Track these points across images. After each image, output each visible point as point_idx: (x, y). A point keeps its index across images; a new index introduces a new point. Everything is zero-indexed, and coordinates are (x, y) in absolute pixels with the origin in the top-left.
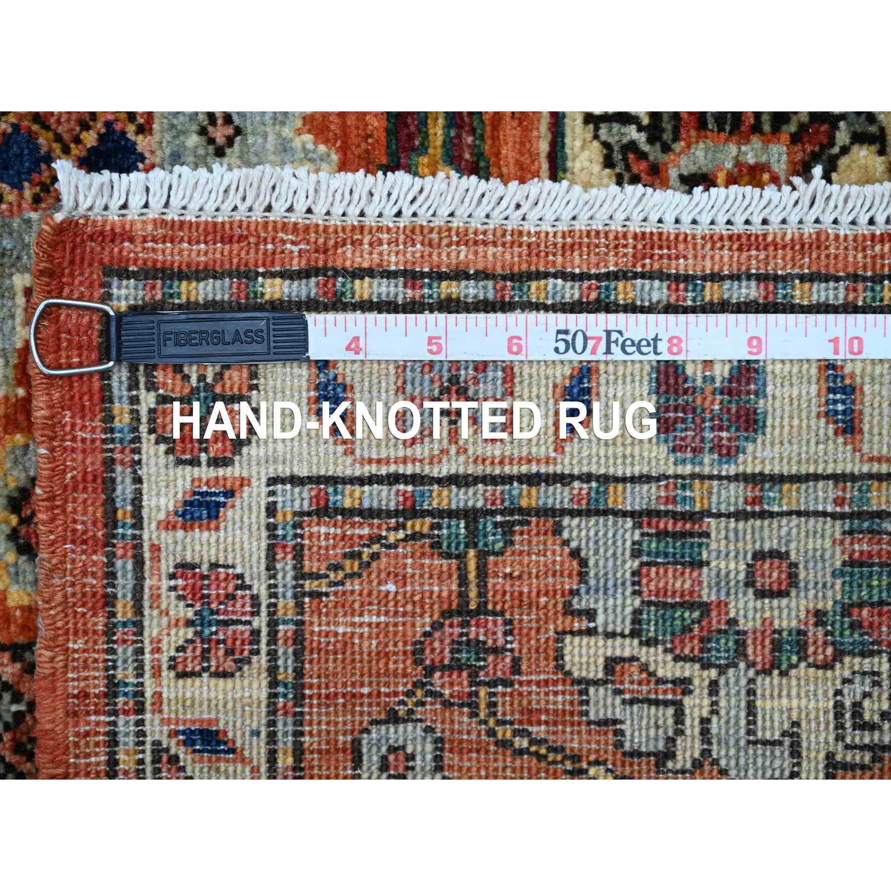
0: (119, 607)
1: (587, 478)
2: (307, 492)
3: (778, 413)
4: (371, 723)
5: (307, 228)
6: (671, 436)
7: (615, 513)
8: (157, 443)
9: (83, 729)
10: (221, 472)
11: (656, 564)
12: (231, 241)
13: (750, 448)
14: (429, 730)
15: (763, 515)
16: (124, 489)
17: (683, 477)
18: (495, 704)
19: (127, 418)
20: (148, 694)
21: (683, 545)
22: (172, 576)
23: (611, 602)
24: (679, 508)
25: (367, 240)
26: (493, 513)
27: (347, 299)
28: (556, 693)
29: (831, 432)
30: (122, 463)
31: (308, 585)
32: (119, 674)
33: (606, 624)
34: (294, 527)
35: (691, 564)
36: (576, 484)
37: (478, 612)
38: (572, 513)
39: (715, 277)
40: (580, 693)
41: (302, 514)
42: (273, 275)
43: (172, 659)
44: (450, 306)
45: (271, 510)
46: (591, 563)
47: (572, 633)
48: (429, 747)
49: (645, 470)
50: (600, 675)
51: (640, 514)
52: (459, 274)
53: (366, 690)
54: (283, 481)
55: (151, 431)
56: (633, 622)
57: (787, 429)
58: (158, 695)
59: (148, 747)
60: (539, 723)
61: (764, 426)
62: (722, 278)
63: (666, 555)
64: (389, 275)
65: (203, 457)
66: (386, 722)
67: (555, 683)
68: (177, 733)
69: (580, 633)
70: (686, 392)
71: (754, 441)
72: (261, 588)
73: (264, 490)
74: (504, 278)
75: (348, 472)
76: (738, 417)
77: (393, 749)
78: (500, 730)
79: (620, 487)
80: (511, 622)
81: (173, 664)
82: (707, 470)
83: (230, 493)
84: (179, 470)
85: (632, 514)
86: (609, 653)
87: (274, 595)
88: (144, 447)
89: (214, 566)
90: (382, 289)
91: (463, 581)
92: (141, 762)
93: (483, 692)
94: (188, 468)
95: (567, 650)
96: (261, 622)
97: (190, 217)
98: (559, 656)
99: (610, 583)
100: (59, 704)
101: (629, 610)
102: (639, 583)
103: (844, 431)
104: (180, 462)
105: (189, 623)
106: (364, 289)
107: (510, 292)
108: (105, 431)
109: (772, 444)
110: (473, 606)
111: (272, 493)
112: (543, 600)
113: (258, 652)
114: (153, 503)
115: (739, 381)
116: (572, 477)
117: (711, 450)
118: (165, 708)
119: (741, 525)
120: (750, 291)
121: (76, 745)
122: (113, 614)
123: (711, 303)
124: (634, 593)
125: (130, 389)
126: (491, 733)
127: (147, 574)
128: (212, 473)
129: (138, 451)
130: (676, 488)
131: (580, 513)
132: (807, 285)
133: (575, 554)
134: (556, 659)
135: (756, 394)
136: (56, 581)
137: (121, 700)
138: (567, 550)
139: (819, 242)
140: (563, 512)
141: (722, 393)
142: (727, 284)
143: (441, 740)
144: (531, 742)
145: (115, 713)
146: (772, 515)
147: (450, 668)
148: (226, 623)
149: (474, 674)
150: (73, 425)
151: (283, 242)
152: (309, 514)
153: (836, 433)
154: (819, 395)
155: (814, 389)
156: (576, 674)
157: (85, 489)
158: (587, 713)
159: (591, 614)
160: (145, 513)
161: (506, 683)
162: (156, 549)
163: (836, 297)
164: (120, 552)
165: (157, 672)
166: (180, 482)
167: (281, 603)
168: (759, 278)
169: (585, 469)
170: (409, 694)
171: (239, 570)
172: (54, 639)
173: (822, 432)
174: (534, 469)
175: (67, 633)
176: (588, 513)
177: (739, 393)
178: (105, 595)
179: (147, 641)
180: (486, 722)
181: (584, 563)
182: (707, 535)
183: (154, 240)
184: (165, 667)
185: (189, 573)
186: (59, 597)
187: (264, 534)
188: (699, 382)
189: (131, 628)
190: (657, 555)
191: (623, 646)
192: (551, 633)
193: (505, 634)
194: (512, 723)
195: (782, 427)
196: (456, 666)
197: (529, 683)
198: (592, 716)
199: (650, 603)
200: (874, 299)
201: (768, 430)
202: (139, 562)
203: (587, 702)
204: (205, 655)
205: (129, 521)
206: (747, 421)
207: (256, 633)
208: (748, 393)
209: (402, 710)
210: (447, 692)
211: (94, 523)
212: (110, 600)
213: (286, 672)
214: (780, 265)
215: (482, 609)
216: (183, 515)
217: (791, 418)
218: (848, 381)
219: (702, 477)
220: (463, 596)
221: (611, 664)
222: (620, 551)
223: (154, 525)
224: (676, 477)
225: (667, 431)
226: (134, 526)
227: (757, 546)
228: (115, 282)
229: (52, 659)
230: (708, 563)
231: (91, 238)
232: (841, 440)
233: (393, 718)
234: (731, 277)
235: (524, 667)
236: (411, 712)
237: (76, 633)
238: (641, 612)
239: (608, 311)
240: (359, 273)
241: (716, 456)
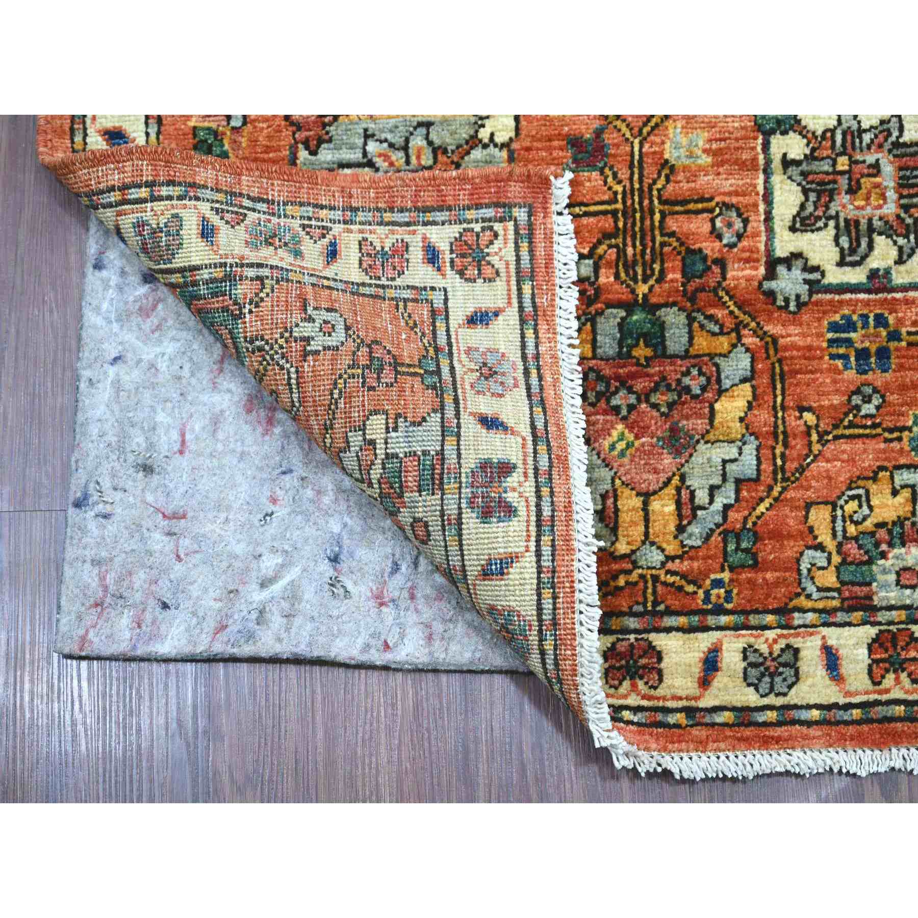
0: (388, 214)
1: (459, 426)
2: (441, 306)
3: (490, 530)
4: (345, 319)
5: (553, 306)
6: (479, 470)
7: (443, 441)
8: (460, 233)
9: (337, 194)
10: (448, 264)
11: (419, 465)
12: (546, 267)
13: (474, 515)
14: (342, 343)
15: (443, 526)
16: (440, 216)
17: (460, 477)
18: (354, 378)
19: (469, 217)
20: (352, 227)
21: (427, 480)
22: (402, 241)
23: (402, 440)
24: (445, 476)
25: (550, 335)
26: (440, 382)
27: (525, 327)
28: (359, 412)
29: (483, 562)
30: (450, 215)
31: (401, 304)
32: (360, 213)
33: (391, 438)
34: (426, 299)
35: (420, 485)
36: (456, 421)
37: (396, 371)
38: (442, 418)
39: (552, 493)
40: (359, 426)
41: (432, 304)
42: (533, 289)
43: (367, 239)
44: (527, 372)
45: (433, 289)
46: (420, 428)
47: (387, 418)
48: (334, 344)
49: (463, 456)
50: (368, 437)
51: (443, 454)
52: (540, 378)
53: (359, 319)
54: (446, 295)
55: (464, 230)
56: (392, 454)
57: (483, 536)
58: (351, 231)
59: (329, 225)
60: (345, 403)
61: (484, 523)
62: (551, 497)
63: (424, 470)
64: (537, 347)
65: (454, 256)
66: (346, 325)
67: (364, 411)
68: (335, 239)
69: (387, 423)
70: (499, 477)
71: (477, 518)
72: (398, 282)
73: (441, 286)
74: (541, 397)
75: (451, 326)
76: (488, 507)
77: (333, 326)
78: (341, 381)
79: (455, 443)
80: (392, 386)
81: (365, 239)
82: (463, 490)
83: (439, 269)
84: (448, 244)
85: (443, 450)
86: (378, 441)
87: (396, 288)
88: (457, 226)
89: (408, 261)
90: (531, 343)
91: (409, 366)
92: (323, 220)
93: (360, 371)
94: (449, 248)
95: (379, 416)
96: (384, 281)
97: (555, 247)
98: (376, 412)
99: (410, 439)
100: (348, 184)
101: (398, 450)
102: (410, 456)
103: (483, 570)
104: (451, 244)
105: (383, 248)
106: (530, 333)
107: (535, 399)
108: (463, 206)
109: (476, 528)
110: (399, 369)
111: (440, 290)
112: (402, 402)
113: (371, 278)
114: (433, 231)
115: (505, 507)
116: (459, 419)
117: (473, 492)
118: (346, 234)
119: (438, 513)
120: (547, 512)
121: (329, 191)
122: (385, 211)
123: (540, 491)
124: (406, 453)
125: (482, 218)
126: (341, 377)
127: (403, 228)
128: (448, 260)
129: (455, 223)
130: (455, 473)
131: (442, 422)
132: (550, 543)
133: (424, 419)
134: (375, 410)
135: (499, 517)
136: (399, 182)
137: (349, 213)
138: (426, 415)
139: (570, 550)
140: (443, 414)
141: (500, 497)
142: (549, 499)
143: (338, 349)
144: (336, 400)
145: (343, 210)
146: (444, 530)
147: (370, 356)
148: (383, 265)
149: (368, 367)
150: (465, 190)
151: (547, 294)
152: (432, 307)
153: (483, 566)
154: (499, 554)
155: (502, 551)
156: (367, 423)
157: (438, 196)
158: (351, 431)
159: (395, 429)
160: (429, 227)
161: (364, 383)
162: (414, 232)
163: (544, 561)
164: (412, 214)
165: (361, 231)
166: (442, 244)
167: (393, 291)
168: (553, 516)
169: (462, 425)
170: (358, 336)
171: (406, 272)
172: (374, 181)
173: (482, 557)
174: (461, 402)
175: (377, 188)
176: (443, 427)
177: (500, 507)
178: (393, 208)
179: (375, 227)
180: (345, 373)
181: (420, 424)
182: (433, 494)
183: (545, 229)
184: (364, 235)
185: (404, 249)
186: (392, 184)
187: (422, 285)
188: (504, 485)
189: (380, 219)
190: (424, 465)
191: (381, 449)
192: (387, 407)
193: (386, 383)
194: (345, 387)
195: (484, 533)
196: (371, 359)
197: (363, 396)
198: (350, 434)
199: (401, 462)
200: (544, 583)
201: (482, 525)
202: (408, 224)
203: (355, 431)
204: (369, 255)
205: (426, 219)
206: (487, 513)
207: (379, 278)
208: (499, 512)
209: (351, 332)
210: (360, 354)
211: (424, 201)
212: (392, 210)
213: (362, 290)
214: (559, 528)
215: (397, 373)
216: (429, 246)
217: (488, 538)
218: (505, 571)
219: (460, 488)
220: (403, 364)
221: (372, 443)
222: (426, 443)
223: (424, 231)
224: (460, 473)
225: (481, 467)
226: (423, 222)
227: (430, 523)
228: (526, 210)
229: (365, 181)
230: (420, 496)
231: (544, 197)
232: (479, 568)
233: (347, 328)
234: (552, 502)
235: (371, 393)
236: (350, 336)
237: (377, 193)
238: (397, 458)
239: (533, 441)
240: (536, 332)
241: (470, 496)
